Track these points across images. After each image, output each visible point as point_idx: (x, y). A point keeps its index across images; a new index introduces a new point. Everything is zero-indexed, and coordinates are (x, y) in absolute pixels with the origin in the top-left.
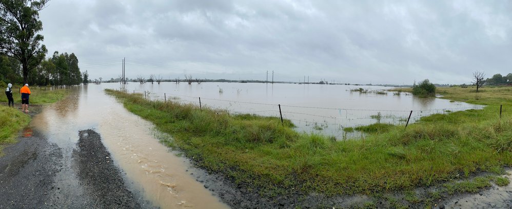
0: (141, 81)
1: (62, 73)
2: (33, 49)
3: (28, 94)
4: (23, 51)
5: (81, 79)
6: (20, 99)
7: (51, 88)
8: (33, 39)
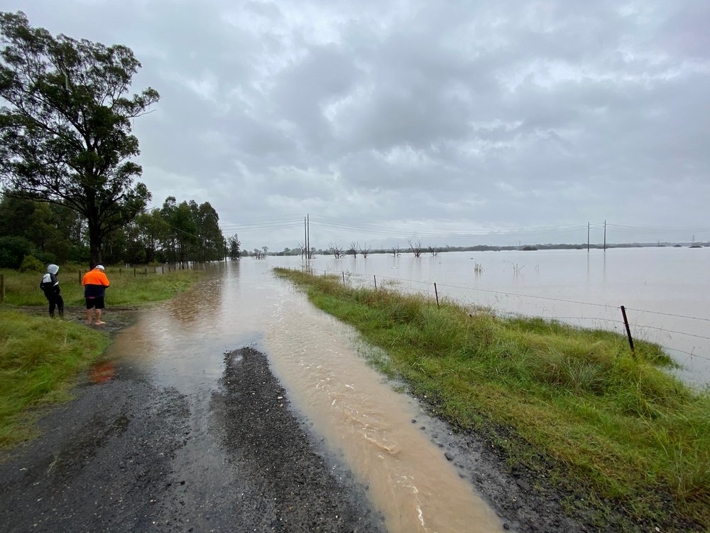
0: (337, 253)
1: (183, 239)
2: (116, 188)
3: (103, 287)
4: (90, 193)
5: (226, 249)
6: (81, 296)
7: (159, 269)
8: (115, 170)
